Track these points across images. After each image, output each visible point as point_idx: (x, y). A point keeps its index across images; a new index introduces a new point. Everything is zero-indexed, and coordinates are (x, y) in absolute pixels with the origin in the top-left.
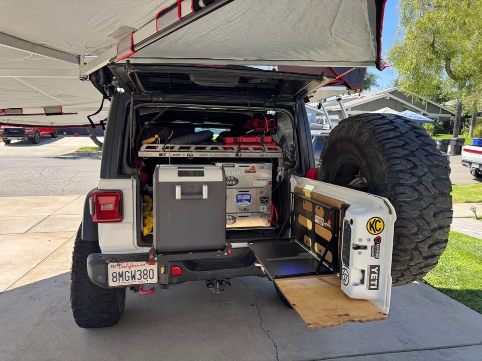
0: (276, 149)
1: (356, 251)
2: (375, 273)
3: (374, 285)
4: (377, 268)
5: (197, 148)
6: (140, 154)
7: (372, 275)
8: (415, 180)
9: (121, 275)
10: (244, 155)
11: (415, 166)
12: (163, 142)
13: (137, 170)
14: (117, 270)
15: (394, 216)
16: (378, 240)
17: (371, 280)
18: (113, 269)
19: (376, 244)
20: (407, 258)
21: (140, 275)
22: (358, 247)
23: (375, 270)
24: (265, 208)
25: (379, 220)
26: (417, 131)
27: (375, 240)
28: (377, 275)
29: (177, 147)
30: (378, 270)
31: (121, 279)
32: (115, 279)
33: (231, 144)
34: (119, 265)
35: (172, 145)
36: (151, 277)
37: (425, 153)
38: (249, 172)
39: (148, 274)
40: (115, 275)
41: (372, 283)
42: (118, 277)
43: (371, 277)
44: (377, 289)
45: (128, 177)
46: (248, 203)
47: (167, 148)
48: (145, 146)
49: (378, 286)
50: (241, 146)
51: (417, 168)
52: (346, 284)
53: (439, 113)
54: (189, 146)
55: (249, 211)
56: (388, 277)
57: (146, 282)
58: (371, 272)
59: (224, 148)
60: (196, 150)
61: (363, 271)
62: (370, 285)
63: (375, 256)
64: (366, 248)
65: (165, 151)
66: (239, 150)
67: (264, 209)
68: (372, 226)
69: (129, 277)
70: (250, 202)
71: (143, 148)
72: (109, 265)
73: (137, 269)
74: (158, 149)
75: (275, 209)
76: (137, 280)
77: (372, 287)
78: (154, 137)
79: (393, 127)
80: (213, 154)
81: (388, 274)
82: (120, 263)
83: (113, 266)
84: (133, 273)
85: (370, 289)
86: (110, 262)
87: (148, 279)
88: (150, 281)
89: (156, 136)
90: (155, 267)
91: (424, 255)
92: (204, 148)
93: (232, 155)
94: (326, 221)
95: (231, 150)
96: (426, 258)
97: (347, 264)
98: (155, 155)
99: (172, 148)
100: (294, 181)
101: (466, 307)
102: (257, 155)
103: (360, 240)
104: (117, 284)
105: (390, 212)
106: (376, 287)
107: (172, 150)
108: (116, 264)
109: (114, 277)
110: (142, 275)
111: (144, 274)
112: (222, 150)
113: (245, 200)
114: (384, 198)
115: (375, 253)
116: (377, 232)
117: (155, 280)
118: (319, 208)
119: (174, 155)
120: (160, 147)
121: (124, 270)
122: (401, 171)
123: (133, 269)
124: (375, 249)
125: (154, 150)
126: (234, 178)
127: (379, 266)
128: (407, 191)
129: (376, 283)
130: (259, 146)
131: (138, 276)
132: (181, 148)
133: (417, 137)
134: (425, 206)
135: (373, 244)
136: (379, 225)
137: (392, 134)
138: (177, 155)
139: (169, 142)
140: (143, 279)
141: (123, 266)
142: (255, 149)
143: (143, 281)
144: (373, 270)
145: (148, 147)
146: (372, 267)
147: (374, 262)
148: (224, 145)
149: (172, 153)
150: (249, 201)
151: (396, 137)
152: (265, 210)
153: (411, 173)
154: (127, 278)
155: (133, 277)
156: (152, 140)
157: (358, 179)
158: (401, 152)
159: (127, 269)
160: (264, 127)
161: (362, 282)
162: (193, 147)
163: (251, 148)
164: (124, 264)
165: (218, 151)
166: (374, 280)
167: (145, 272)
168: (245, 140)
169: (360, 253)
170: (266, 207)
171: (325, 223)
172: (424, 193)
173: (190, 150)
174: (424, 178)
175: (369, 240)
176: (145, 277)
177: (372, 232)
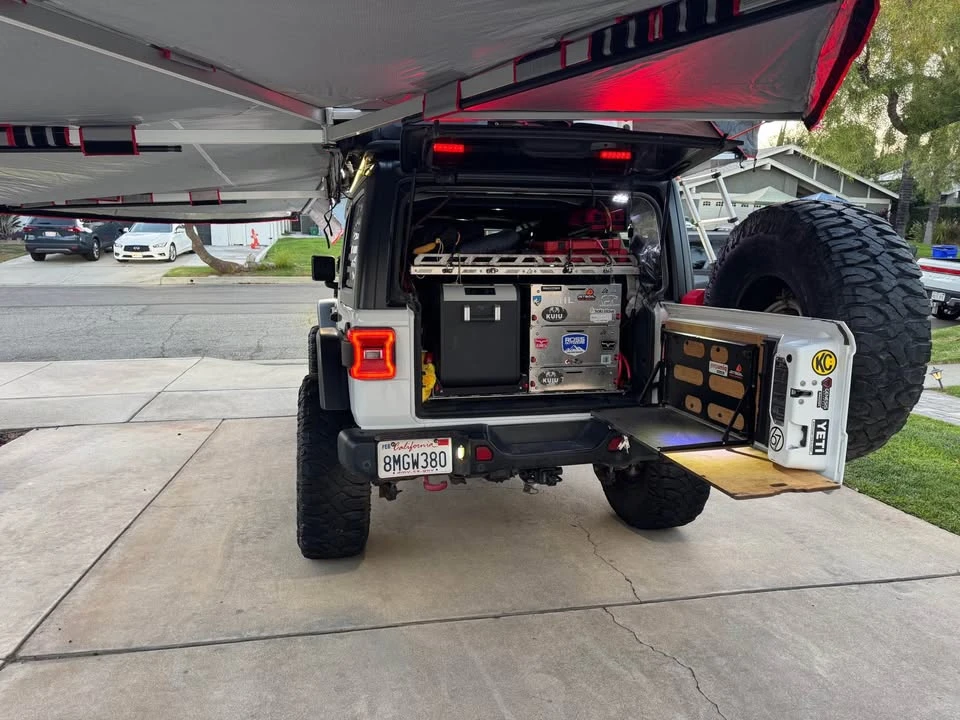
0: (628, 260)
1: (797, 399)
2: (821, 430)
3: (820, 447)
4: (825, 423)
5: (501, 260)
6: (414, 271)
7: (818, 433)
8: (879, 296)
9: (397, 461)
10: (577, 271)
11: (879, 277)
12: (449, 249)
13: (414, 295)
14: (391, 452)
15: (853, 347)
16: (827, 383)
17: (816, 441)
18: (384, 451)
19: (824, 388)
20: (863, 413)
21: (426, 460)
22: (799, 393)
23: (822, 426)
24: (609, 359)
25: (831, 354)
26: (879, 226)
27: (823, 383)
28: (824, 433)
29: (471, 258)
30: (827, 426)
31: (397, 467)
32: (388, 467)
33: (553, 253)
34: (394, 445)
35: (462, 256)
36: (443, 464)
37: (893, 259)
38: (585, 299)
39: (438, 459)
40: (387, 460)
41: (817, 444)
42: (392, 464)
43: (815, 437)
44: (824, 453)
45: (401, 306)
46: (581, 350)
47: (457, 260)
48: (421, 257)
49: (825, 449)
50: (573, 256)
51: (881, 280)
52: (778, 448)
53: (866, 197)
54: (490, 256)
55: (584, 364)
56: (842, 434)
57: (435, 472)
58: (817, 429)
59: (545, 260)
60: (500, 264)
61: (805, 429)
62: (815, 447)
63: (822, 406)
64: (809, 394)
65: (452, 265)
66: (569, 262)
67: (606, 360)
68: (819, 363)
69: (408, 463)
70: (584, 349)
71: (418, 261)
72: (380, 445)
73: (420, 451)
74: (442, 262)
75: (626, 361)
76: (421, 469)
77: (817, 451)
78: (434, 241)
79: (843, 221)
80: (527, 269)
81: (842, 430)
82: (396, 442)
83: (385, 447)
84: (415, 457)
85: (814, 453)
86: (382, 440)
87: (438, 467)
88: (441, 470)
89: (438, 241)
90: (448, 449)
91: (889, 409)
92: (514, 260)
93: (558, 271)
94: (732, 367)
95: (556, 263)
96: (890, 413)
97: (780, 419)
98: (438, 271)
99: (463, 259)
100: (661, 313)
101: (931, 526)
102: (597, 271)
103: (803, 384)
104: (390, 475)
105: (847, 342)
106: (822, 451)
107: (462, 263)
108: (390, 442)
109: (386, 464)
110: (429, 460)
111: (433, 459)
112: (542, 262)
113: (577, 345)
114: (839, 322)
115: (823, 403)
116: (826, 372)
117: (449, 469)
118: (718, 350)
119: (465, 271)
120: (445, 258)
121: (402, 453)
122: (858, 284)
123: (415, 451)
124: (824, 396)
125: (435, 263)
126: (560, 308)
127: (828, 421)
128: (867, 314)
129: (822, 444)
130: (602, 255)
131: (422, 463)
132: (477, 260)
133: (878, 235)
134: (892, 336)
135: (820, 388)
136: (829, 362)
137: (843, 231)
138: (471, 271)
139: (458, 251)
140: (429, 468)
141: (400, 445)
142: (594, 260)
143: (430, 471)
144: (819, 426)
145: (425, 259)
146: (819, 422)
147: (821, 414)
148: (545, 253)
149: (462, 269)
150: (583, 346)
151: (847, 236)
152: (610, 362)
153: (871, 287)
154: (406, 466)
155: (416, 464)
156: (431, 246)
157: (780, 302)
158: (858, 257)
159: (406, 451)
160: (606, 223)
161: (803, 443)
162: (495, 258)
163: (588, 258)
164: (402, 443)
165: (535, 263)
166: (820, 441)
167: (433, 456)
168: (577, 245)
169: (802, 402)
170: (610, 356)
171: (731, 372)
172: (892, 317)
173: (491, 263)
174: (891, 295)
175: (815, 383)
176: (434, 463)
177: (820, 371)
